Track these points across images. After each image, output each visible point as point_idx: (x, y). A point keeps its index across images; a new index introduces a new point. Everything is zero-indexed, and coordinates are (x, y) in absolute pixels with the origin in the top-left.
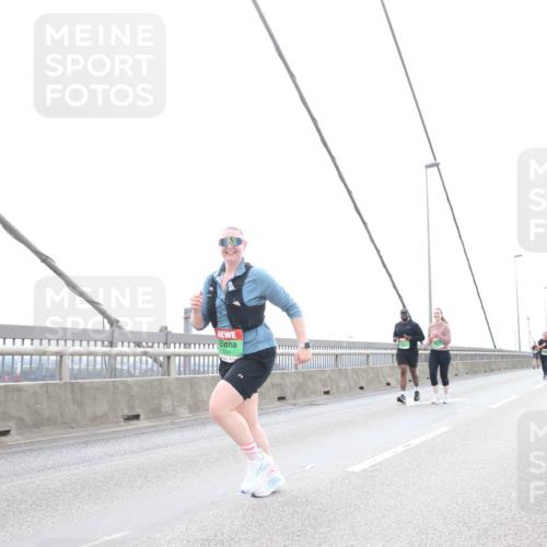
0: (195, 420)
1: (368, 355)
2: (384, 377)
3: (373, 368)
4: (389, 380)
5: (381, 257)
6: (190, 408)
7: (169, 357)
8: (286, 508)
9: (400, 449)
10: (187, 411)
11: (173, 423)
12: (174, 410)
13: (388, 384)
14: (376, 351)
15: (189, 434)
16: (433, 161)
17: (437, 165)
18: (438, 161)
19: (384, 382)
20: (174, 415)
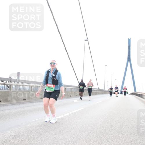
0: (17, 103)
1: (65, 88)
2: (69, 94)
3: (67, 92)
4: (71, 95)
5: (71, 63)
6: (16, 100)
7: (11, 85)
8: (39, 127)
9: (71, 113)
10: (15, 100)
11: (11, 103)
12: (11, 100)
13: (70, 96)
14: (68, 87)
15: (15, 106)
16: (87, 39)
17: (88, 40)
18: (88, 39)
19: (69, 95)
20: (11, 101)
